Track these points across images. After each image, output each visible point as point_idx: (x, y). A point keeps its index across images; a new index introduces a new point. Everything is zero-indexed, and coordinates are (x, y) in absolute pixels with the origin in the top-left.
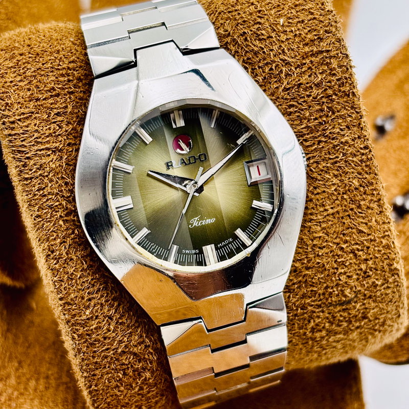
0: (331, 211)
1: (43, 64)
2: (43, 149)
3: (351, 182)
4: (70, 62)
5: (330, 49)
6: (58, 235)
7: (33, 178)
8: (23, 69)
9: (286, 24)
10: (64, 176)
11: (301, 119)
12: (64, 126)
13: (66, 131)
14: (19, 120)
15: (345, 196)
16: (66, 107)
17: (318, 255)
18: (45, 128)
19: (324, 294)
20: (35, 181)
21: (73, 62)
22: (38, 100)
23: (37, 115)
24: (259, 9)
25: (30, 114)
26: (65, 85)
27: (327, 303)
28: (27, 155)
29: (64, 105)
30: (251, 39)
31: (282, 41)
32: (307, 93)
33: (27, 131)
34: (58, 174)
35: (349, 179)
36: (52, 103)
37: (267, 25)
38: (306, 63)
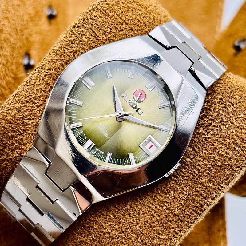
0: (153, 207)
1: (139, 10)
2: (93, 31)
3: (177, 209)
4: (148, 22)
5: (243, 150)
6: (52, 65)
7: (75, 34)
8: (130, 2)
9: (242, 119)
10: (85, 49)
11: (195, 158)
12: (112, 35)
13: (110, 37)
14: (101, 11)
15: (167, 210)
16: (123, 31)
17: (124, 216)
18: (105, 26)
19: (104, 234)
20: (74, 37)
21: (150, 23)
22: (118, 15)
23: (109, 19)
24: (240, 101)
25: (107, 15)
26: (134, 25)
27: (100, 240)
28: (85, 25)
29: (123, 29)
30: (221, 105)
31: (231, 122)
32: (211, 152)
33: (97, 18)
34: (84, 46)
35: (178, 207)
36: (120, 23)
37: (235, 109)
38: (227, 141)
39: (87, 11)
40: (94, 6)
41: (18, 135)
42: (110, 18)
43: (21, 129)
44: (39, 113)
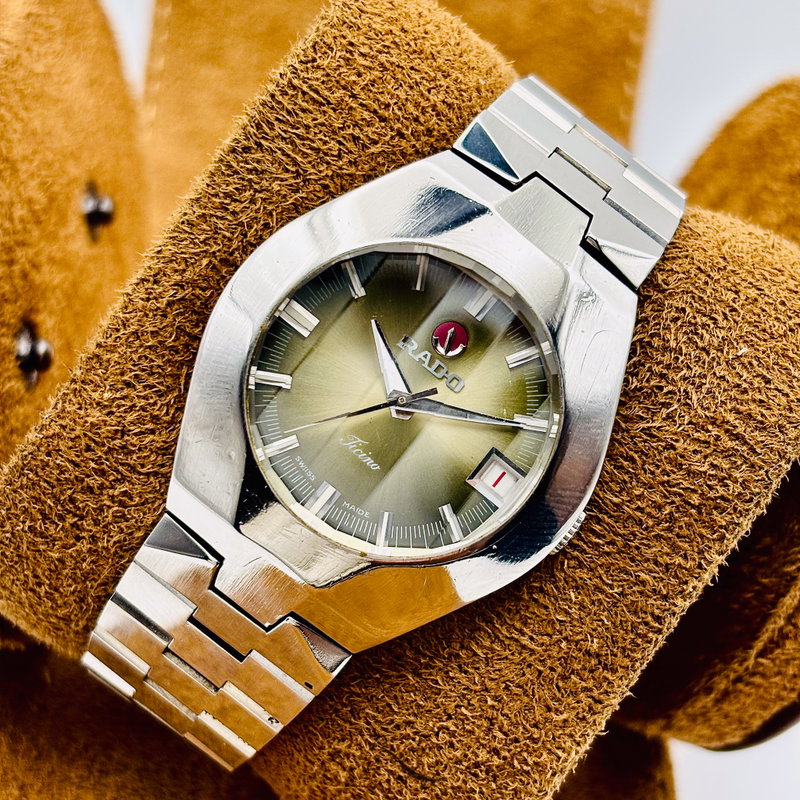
0: (525, 641)
1: (412, 68)
2: (288, 156)
3: (592, 636)
4: (444, 102)
5: (759, 451)
6: (184, 271)
7: (238, 173)
8: (385, 46)
9: (746, 360)
10: (274, 213)
11: (624, 489)
12: (345, 160)
13: (341, 168)
14: (304, 93)
15: (564, 645)
16: (375, 142)
17: (447, 673)
18: (321, 136)
19: (398, 727)
20: (236, 180)
21: (450, 106)
22: (354, 96)
23: (331, 112)
24: (736, 306)
25: (324, 102)
26: (406, 118)
27: (389, 743)
28: (263, 142)
29: (375, 137)
30: (681, 326)
31: (714, 374)
32: (668, 468)
33: (297, 115)
34: (270, 203)
35: (594, 630)
36: (365, 119)
37: (722, 334)
38: (710, 432)
39: (264, 98)
40: (281, 81)
41: (114, 481)
42: (334, 110)
43: (123, 465)
44: (167, 414)
